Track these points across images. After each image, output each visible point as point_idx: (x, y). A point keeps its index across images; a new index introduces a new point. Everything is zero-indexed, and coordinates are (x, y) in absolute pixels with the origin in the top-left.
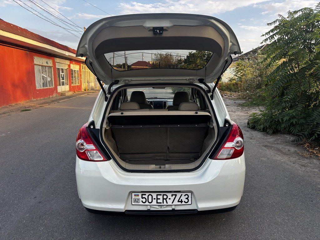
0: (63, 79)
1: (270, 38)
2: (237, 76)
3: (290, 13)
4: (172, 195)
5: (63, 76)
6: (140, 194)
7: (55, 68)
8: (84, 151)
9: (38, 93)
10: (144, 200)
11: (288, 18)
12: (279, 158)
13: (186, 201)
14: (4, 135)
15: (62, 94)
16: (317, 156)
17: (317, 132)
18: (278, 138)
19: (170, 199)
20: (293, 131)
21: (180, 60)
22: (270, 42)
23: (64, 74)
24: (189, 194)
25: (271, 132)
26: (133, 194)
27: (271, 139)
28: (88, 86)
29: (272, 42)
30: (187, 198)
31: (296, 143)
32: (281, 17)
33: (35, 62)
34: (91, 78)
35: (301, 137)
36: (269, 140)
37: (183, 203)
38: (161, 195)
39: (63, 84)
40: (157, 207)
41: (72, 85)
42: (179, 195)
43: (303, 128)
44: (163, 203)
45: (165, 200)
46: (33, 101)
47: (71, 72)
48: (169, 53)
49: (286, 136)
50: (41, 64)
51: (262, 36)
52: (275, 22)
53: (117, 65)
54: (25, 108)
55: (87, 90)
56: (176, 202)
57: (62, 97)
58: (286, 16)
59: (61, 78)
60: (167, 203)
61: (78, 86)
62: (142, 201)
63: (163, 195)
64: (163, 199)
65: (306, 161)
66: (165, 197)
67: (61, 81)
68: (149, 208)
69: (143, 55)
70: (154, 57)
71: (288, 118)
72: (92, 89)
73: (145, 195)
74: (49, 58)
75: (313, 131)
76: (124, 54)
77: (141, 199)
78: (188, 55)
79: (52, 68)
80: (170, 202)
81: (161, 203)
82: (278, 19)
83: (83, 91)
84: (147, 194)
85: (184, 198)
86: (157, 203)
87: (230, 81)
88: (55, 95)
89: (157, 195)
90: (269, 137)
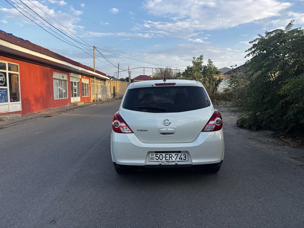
0: (75, 91)
1: (252, 53)
2: (231, 87)
3: (268, 34)
4: (175, 155)
5: (75, 89)
6: (155, 154)
7: (69, 81)
8: (119, 127)
9: (55, 103)
10: (157, 158)
11: (266, 37)
12: (259, 145)
13: (185, 158)
14: (38, 133)
15: (75, 104)
16: (289, 144)
17: (290, 126)
18: (261, 133)
19: (174, 157)
20: (272, 127)
21: (179, 73)
22: (253, 56)
23: (76, 86)
24: (187, 154)
25: (255, 128)
26: (150, 154)
27: (254, 134)
28: (96, 97)
29: (254, 56)
30: (185, 157)
31: (274, 136)
32: (260, 37)
33: (54, 77)
34: (99, 90)
35: (279, 131)
36: (253, 135)
37: (183, 160)
38: (168, 154)
39: (75, 96)
40: (166, 162)
41: (83, 97)
42: (180, 154)
43: (280, 124)
44: (170, 160)
45: (170, 158)
46: (52, 110)
47: (82, 85)
48: (169, 68)
49: (267, 131)
50: (58, 78)
51: (246, 51)
52: (255, 40)
53: (121, 79)
54: (47, 115)
55: (95, 101)
56: (178, 159)
57: (74, 107)
58: (264, 35)
59: (74, 91)
60: (172, 160)
61: (87, 97)
62: (156, 159)
63: (170, 155)
64: (170, 157)
65: (280, 147)
66: (171, 156)
67: (74, 93)
68: (160, 163)
69: (144, 70)
70: (154, 71)
71: (267, 116)
72: (100, 101)
73: (158, 154)
74: (65, 73)
75: (287, 125)
76: (128, 69)
77: (155, 158)
78: (186, 69)
79: (67, 81)
80: (174, 159)
81: (168, 160)
82: (258, 38)
83: (92, 101)
84: (159, 154)
85: (183, 157)
86: (166, 160)
87: (225, 91)
88: (68, 105)
89: (166, 155)
90: (254, 132)
